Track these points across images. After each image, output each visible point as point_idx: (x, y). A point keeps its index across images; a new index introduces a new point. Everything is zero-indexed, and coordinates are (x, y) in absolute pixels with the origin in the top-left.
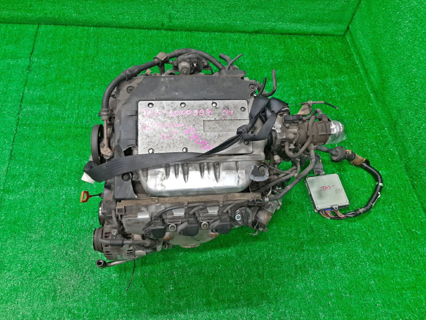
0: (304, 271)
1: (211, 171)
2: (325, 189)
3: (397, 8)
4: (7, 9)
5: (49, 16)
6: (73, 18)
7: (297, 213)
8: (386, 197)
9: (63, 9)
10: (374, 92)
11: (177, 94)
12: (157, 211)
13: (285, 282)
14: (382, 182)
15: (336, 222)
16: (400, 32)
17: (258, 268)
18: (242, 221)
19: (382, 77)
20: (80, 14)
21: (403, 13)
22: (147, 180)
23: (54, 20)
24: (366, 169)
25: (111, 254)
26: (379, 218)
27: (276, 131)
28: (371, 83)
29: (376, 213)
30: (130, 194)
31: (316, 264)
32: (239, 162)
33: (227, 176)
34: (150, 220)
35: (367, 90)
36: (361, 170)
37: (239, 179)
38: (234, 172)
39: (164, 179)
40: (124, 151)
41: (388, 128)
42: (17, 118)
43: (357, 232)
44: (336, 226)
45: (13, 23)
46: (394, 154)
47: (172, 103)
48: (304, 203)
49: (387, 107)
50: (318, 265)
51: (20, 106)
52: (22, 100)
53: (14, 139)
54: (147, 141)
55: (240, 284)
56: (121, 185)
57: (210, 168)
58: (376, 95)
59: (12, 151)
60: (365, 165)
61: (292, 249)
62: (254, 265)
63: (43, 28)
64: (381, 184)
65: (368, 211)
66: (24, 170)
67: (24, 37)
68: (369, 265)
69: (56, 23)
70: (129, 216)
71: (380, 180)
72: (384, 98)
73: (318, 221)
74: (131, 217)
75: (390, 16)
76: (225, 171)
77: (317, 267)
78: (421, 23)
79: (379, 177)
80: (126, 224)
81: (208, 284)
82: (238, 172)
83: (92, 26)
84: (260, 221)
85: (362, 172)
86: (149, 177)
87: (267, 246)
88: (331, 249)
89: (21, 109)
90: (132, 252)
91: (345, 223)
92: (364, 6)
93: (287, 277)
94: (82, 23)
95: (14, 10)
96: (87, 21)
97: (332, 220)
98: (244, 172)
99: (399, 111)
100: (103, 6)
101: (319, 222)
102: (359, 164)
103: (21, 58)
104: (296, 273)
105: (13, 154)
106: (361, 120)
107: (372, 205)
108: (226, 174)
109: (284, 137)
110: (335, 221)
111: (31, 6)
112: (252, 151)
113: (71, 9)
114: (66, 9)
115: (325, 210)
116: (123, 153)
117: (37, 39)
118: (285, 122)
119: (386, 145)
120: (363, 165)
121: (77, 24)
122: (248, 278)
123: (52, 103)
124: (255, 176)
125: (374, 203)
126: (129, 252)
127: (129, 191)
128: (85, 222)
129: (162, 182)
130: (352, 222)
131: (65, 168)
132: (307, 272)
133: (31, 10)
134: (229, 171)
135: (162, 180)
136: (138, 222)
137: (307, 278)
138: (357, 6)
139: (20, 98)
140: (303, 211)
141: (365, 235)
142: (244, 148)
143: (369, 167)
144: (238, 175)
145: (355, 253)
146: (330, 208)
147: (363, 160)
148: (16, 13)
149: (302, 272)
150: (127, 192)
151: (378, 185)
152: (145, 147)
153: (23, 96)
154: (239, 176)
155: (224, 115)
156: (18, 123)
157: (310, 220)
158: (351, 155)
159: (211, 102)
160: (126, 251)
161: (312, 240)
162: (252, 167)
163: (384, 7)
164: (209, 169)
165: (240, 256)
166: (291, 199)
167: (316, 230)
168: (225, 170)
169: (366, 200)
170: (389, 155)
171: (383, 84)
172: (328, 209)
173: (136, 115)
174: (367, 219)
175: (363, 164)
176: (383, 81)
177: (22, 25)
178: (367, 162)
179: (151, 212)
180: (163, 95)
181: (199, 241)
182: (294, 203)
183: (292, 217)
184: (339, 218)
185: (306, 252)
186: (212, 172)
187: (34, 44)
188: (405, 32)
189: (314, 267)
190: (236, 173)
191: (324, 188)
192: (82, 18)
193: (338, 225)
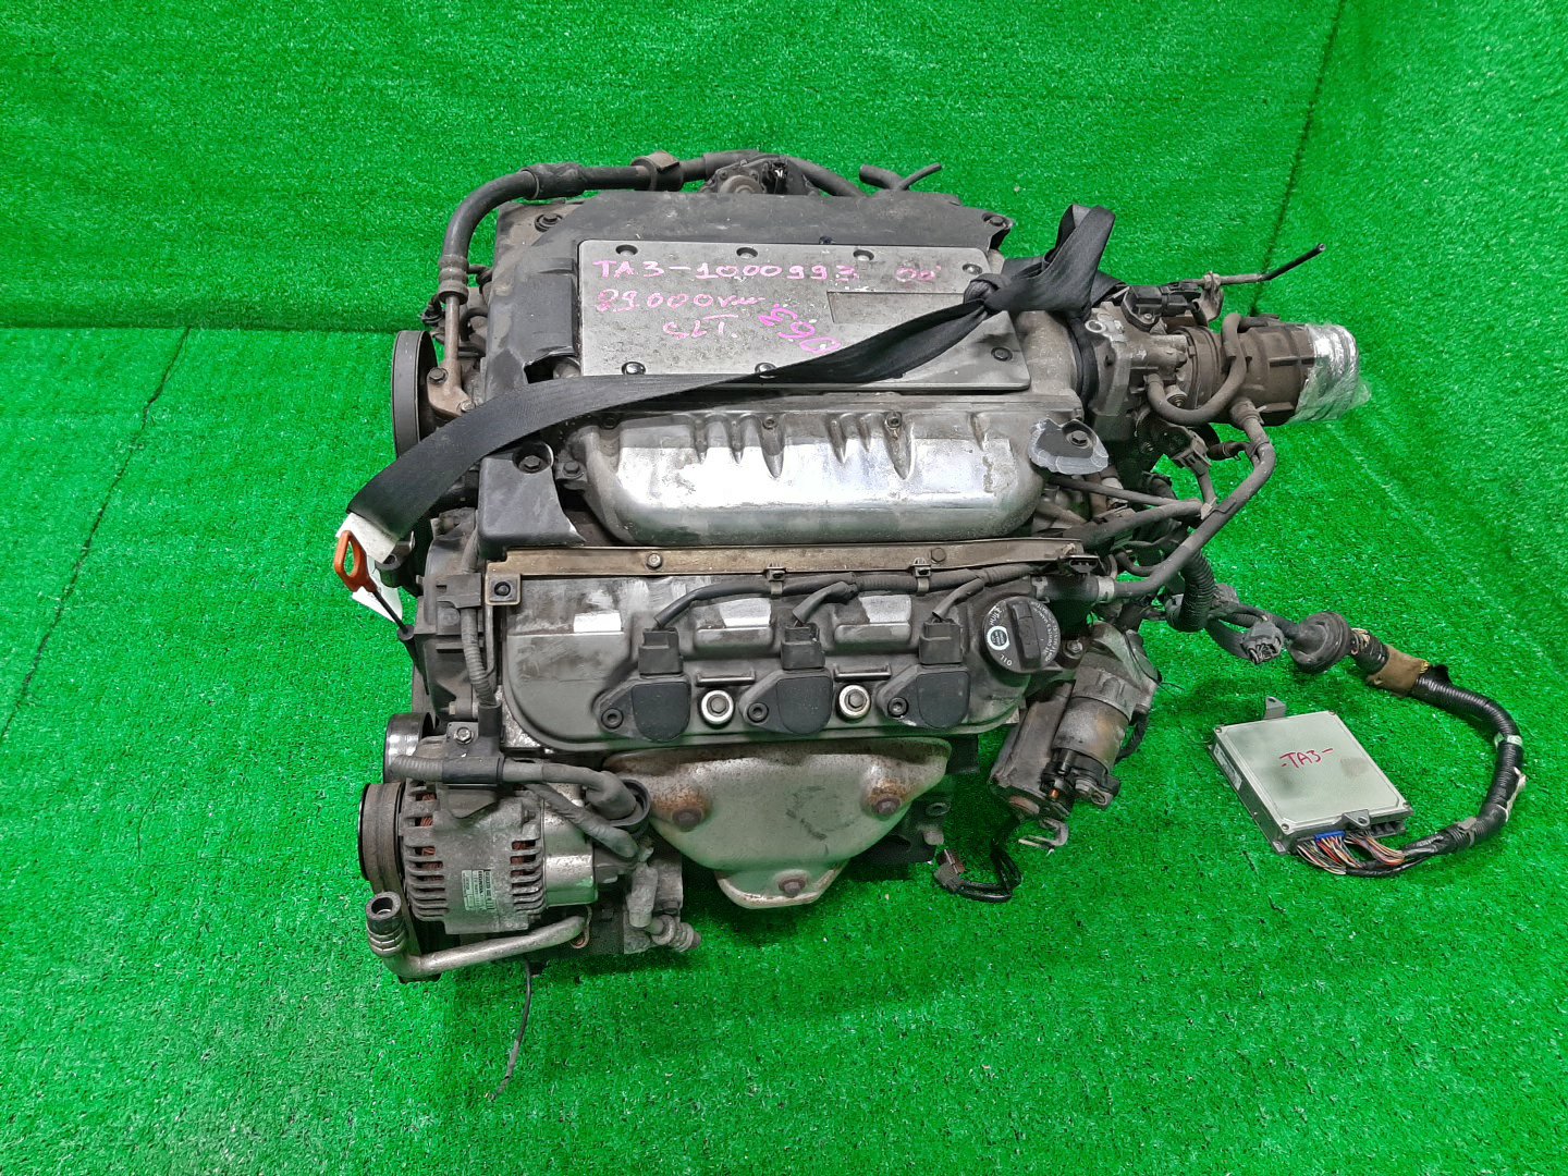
0: (1285, 1079)
1: (873, 440)
2: (1297, 762)
3: (1419, 171)
4: (89, 277)
5: (231, 294)
6: (313, 303)
7: (1201, 857)
8: (1549, 794)
9: (280, 271)
10: (1394, 473)
11: (723, 228)
12: (655, 609)
13: (1209, 1127)
14: (1516, 733)
15: (1375, 886)
16: (1445, 235)
17: (1074, 1075)
18: (1015, 652)
19: (1414, 406)
20: (340, 285)
21: (1444, 174)
22: (616, 467)
23: (248, 309)
24: (1438, 702)
25: (439, 864)
26: (1545, 869)
27: (1108, 339)
28: (1373, 446)
29: (1526, 851)
30: (545, 518)
31: (1330, 1048)
32: (982, 415)
33: (941, 459)
34: (621, 651)
35: (1367, 477)
36: (1419, 710)
37: (989, 470)
38: (967, 445)
39: (688, 461)
40: (527, 369)
41: (1481, 573)
42: (70, 576)
43: (1472, 922)
44: (1377, 903)
45: (98, 326)
46: (1528, 655)
47: (704, 247)
48: (1224, 823)
49: (1460, 499)
50: (1339, 1054)
51: (88, 543)
52: (96, 526)
53: (44, 640)
54: (614, 340)
55: (1004, 1140)
56: (510, 485)
57: (869, 433)
58: (1404, 480)
59: (29, 678)
60: (1432, 685)
61: (1212, 995)
62: (1058, 1060)
63: (200, 336)
64: (1513, 739)
65: (1491, 833)
66: (68, 736)
67: (129, 360)
68: (1559, 1042)
69: (250, 319)
70: (536, 627)
71: (1506, 726)
72: (1437, 475)
73: (1296, 883)
74: (546, 631)
75: (1398, 207)
76: (929, 441)
77: (1339, 1062)
78: (1513, 176)
79: (1499, 716)
80: (520, 663)
81: (855, 1146)
82: (984, 444)
83: (376, 331)
84: (1079, 748)
85: (1426, 715)
86: (625, 451)
87: (1099, 985)
88: (1377, 986)
89: (87, 552)
90: (531, 852)
91: (1412, 889)
92: (1297, 224)
93: (1215, 1105)
94: (344, 319)
95: (112, 277)
96: (362, 312)
97: (1354, 881)
98: (1008, 447)
99: (1512, 489)
100: (422, 259)
101: (1301, 889)
102: (1405, 682)
103: (112, 411)
104: (1250, 1090)
105: (31, 686)
106: (1372, 559)
107: (1502, 815)
108: (936, 452)
109: (1143, 354)
110: (1368, 882)
111: (172, 260)
112: (1028, 378)
113: (312, 269)
114: (290, 270)
115: (1316, 835)
116: (524, 375)
117: (177, 363)
118: (1135, 310)
119: (1488, 629)
120: (1426, 688)
121: (322, 321)
122: (1037, 1117)
123: (210, 530)
124: (1055, 453)
125: (1510, 803)
126: (520, 853)
127: (543, 506)
128: (301, 916)
129: (676, 471)
130: (1436, 883)
131: (239, 728)
132: (1298, 1083)
133: (171, 275)
134: (945, 443)
135: (678, 464)
136: (573, 658)
137: (1303, 1105)
138: (1276, 234)
139: (91, 520)
140: (1224, 850)
141: (1506, 929)
142: (994, 369)
143: (1448, 691)
144: (982, 454)
145: (1485, 999)
146: (1336, 827)
147: (1418, 665)
148: (114, 290)
149: (1274, 1083)
150: (537, 509)
151: (1503, 744)
152: (611, 355)
153: (101, 514)
154: (990, 460)
155: (904, 281)
156: (71, 591)
157: (1264, 884)
158: (1370, 645)
159: (852, 249)
160: (508, 849)
161: (1290, 955)
162: (1038, 426)
163: (1370, 189)
164: (864, 434)
165: (989, 1027)
166: (1166, 812)
167: (1296, 918)
168: (930, 437)
169: (1473, 805)
170: (1512, 658)
171: (1422, 426)
172: (1326, 830)
173: (572, 272)
174: (1499, 869)
175: (1424, 682)
176: (1421, 416)
177: (130, 330)
178: (1440, 673)
179: (629, 613)
180: (673, 230)
181: (821, 837)
182: (1183, 825)
183: (1184, 875)
184: (1385, 870)
185: (1274, 1005)
186: (877, 444)
187: (165, 376)
188: (1467, 225)
189: (1323, 1062)
190: (975, 448)
191: (1295, 757)
192: (346, 300)
193: (1382, 897)
